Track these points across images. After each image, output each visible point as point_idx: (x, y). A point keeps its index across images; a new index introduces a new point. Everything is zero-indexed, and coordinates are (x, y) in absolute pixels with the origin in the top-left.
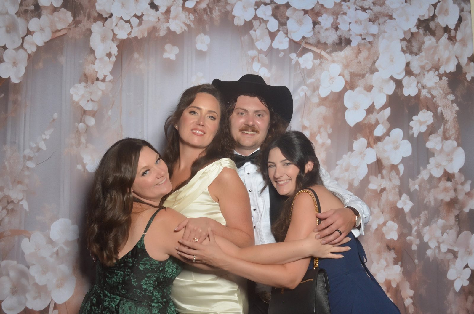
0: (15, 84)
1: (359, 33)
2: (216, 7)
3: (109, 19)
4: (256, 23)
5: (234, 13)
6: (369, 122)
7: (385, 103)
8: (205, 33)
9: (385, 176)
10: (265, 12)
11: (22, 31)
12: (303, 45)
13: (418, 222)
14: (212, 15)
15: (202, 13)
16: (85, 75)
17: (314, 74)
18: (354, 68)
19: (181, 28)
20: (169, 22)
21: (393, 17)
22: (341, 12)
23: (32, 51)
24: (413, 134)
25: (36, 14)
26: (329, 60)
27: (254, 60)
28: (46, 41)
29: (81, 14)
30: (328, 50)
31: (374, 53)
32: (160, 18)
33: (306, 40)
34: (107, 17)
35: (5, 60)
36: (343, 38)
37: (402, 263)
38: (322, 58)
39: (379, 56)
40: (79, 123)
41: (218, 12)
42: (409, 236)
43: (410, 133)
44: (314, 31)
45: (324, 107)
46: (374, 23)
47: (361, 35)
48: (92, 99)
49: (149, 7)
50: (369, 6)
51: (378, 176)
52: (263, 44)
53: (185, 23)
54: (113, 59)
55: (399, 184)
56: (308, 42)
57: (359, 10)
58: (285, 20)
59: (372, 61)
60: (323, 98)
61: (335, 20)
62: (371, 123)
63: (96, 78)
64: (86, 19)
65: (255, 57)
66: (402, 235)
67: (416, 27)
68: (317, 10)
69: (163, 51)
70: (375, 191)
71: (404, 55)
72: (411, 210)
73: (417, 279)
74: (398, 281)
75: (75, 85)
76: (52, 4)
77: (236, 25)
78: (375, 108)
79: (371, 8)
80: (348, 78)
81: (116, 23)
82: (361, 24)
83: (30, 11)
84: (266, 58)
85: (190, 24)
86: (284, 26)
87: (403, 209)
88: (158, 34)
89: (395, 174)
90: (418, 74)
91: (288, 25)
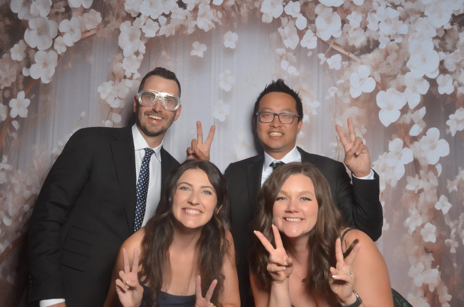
0: (45, 85)
1: (387, 34)
2: (244, 4)
3: (137, 18)
4: (284, 21)
5: (262, 10)
6: (404, 122)
7: (420, 103)
8: (233, 31)
9: (422, 177)
10: (294, 9)
11: (53, 33)
12: (332, 45)
13: (456, 224)
14: (240, 13)
15: (230, 11)
16: (113, 73)
17: (343, 75)
18: (384, 70)
19: (209, 25)
20: (196, 20)
21: (426, 14)
22: (370, 9)
23: (62, 51)
24: (450, 133)
25: (66, 16)
26: (357, 62)
27: (283, 58)
28: (76, 42)
29: (110, 14)
30: (356, 53)
31: (404, 54)
32: (188, 16)
33: (334, 40)
34: (136, 16)
35: (36, 61)
36: (371, 40)
37: (440, 266)
38: (351, 60)
39: (410, 56)
40: (106, 121)
41: (246, 9)
42: (448, 239)
43: (447, 132)
44: (342, 31)
45: (356, 107)
46: (404, 22)
47: (390, 36)
48: (119, 96)
49: (177, 5)
50: (400, 3)
51: (415, 176)
52: (291, 42)
53: (213, 21)
54: (141, 57)
55: (438, 185)
56: (336, 43)
57: (389, 7)
58: (314, 18)
59: (403, 61)
60: (355, 98)
61: (365, 18)
62: (406, 123)
63: (124, 76)
64: (115, 19)
65: (283, 55)
66: (440, 238)
67: (450, 24)
68: (346, 7)
69: (191, 48)
70: (412, 192)
71: (437, 53)
72: (450, 211)
73: (455, 283)
74: (436, 286)
75: (103, 84)
76: (82, 6)
77: (264, 23)
78: (409, 108)
79: (402, 5)
80: (379, 79)
81: (145, 22)
82: (391, 23)
83: (61, 14)
84: (294, 56)
85: (217, 22)
86: (313, 24)
87: (441, 210)
88: (186, 32)
89: (433, 174)
90: (453, 72)
91: (316, 22)
